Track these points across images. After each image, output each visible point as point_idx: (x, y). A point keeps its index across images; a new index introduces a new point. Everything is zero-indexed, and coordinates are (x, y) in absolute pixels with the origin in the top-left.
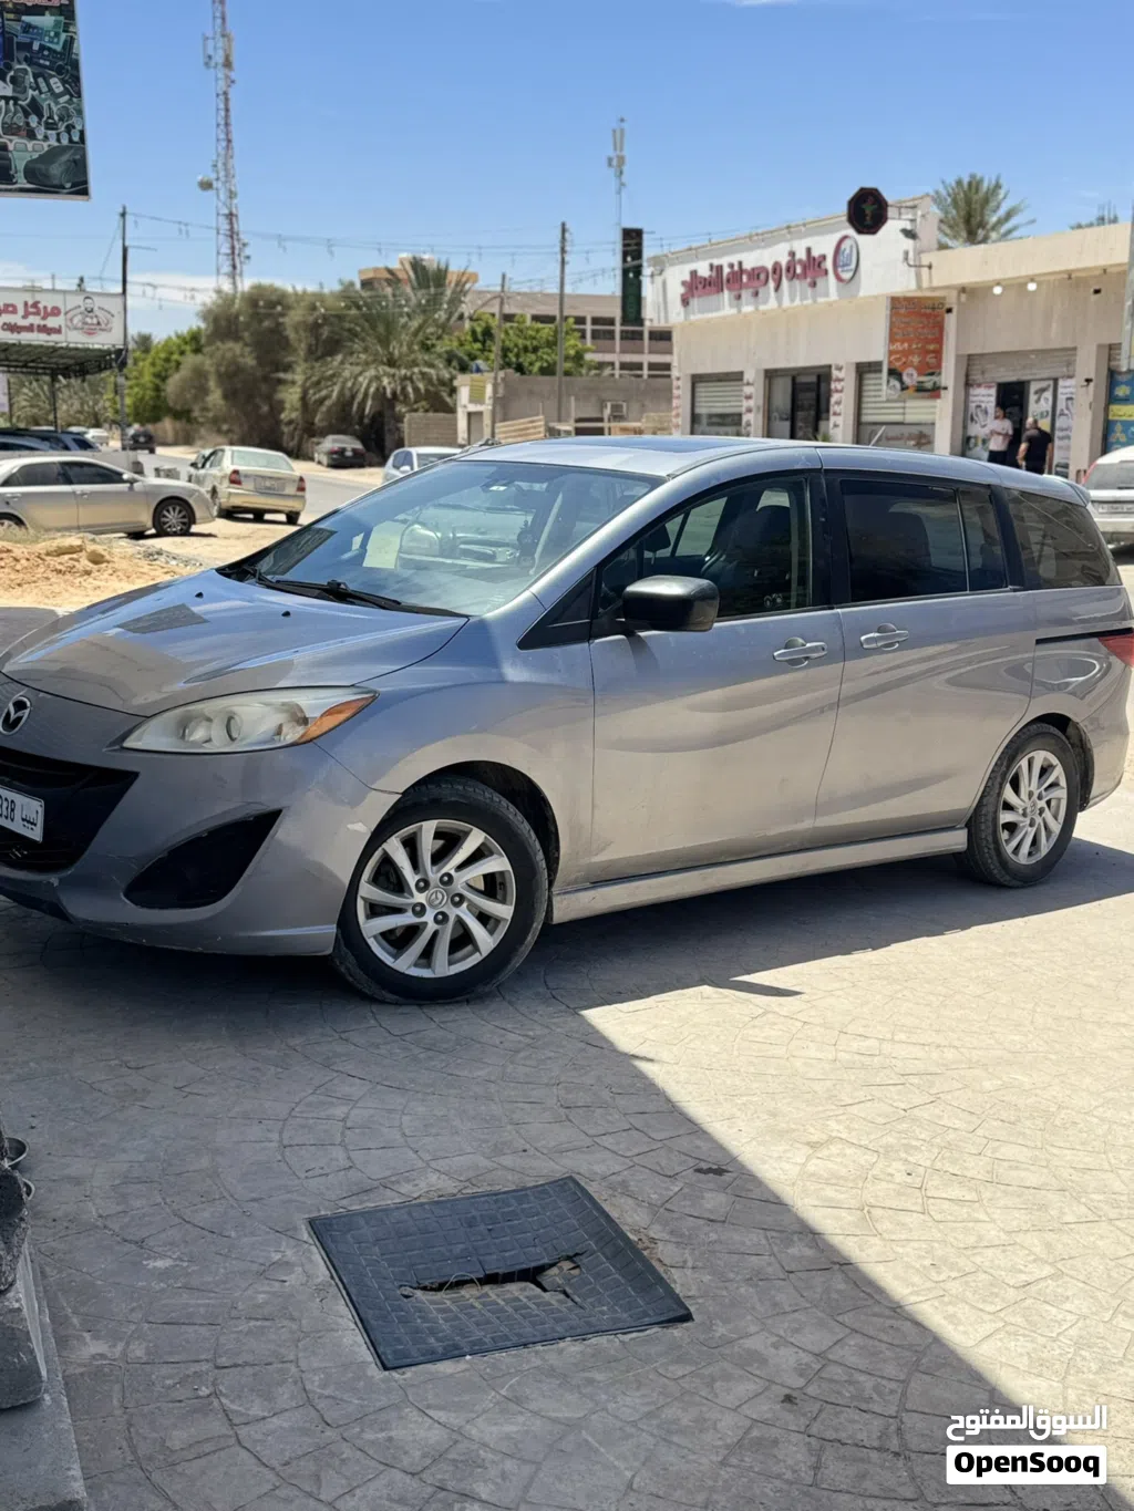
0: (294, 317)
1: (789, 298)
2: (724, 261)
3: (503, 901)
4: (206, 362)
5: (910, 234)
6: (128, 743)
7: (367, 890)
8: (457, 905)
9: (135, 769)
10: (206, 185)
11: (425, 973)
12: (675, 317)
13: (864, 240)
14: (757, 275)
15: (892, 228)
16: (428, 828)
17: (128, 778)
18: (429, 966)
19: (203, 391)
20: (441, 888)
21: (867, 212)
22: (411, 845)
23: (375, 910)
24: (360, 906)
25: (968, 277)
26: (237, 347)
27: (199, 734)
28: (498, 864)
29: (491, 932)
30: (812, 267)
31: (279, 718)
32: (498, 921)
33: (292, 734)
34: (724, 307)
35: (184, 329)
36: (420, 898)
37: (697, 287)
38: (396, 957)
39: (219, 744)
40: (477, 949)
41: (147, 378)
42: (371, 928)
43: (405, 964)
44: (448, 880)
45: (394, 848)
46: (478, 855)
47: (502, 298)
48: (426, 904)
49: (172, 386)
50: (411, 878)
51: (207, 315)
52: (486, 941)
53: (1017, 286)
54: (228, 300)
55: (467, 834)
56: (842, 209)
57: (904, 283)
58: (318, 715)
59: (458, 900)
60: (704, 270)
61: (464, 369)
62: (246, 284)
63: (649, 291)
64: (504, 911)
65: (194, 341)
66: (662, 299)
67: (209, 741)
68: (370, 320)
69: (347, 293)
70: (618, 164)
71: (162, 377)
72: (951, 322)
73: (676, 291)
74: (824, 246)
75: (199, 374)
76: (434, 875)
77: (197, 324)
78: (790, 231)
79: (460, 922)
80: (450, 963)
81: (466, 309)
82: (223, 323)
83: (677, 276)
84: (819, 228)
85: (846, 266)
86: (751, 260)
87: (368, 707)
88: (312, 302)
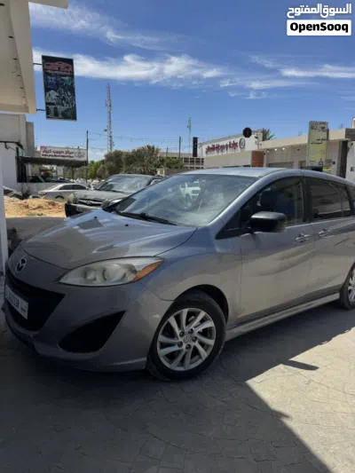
0: (123, 157)
1: (230, 151)
2: (215, 144)
3: (210, 338)
4: (105, 166)
5: (256, 138)
6: (62, 281)
7: (162, 338)
8: (194, 341)
9: (63, 292)
10: (106, 130)
11: (181, 369)
12: (204, 156)
13: (246, 139)
14: (223, 147)
15: (253, 136)
16: (185, 312)
17: (60, 297)
18: (182, 366)
19: (104, 172)
20: (189, 335)
21: (247, 133)
22: (178, 319)
23: (164, 346)
24: (158, 345)
25: (269, 147)
26: (112, 163)
27: (91, 276)
28: (210, 324)
29: (206, 350)
30: (235, 145)
31: (123, 271)
32: (208, 346)
33: (130, 278)
34: (215, 154)
35: (100, 159)
36: (181, 340)
37: (209, 150)
38: (170, 363)
39: (99, 282)
40: (200, 357)
41: (93, 170)
42: (162, 352)
43: (174, 366)
44: (191, 332)
45: (172, 321)
46: (203, 321)
47: (167, 153)
48: (183, 343)
49: (98, 171)
50: (178, 331)
51: (106, 156)
52: (204, 354)
53: (280, 149)
54: (110, 154)
55: (199, 313)
56: (242, 132)
57: (255, 148)
58: (141, 269)
59: (195, 339)
60: (211, 146)
61: (158, 167)
62: (114, 150)
63: (199, 151)
64: (211, 342)
65: (103, 162)
66: (201, 152)
67: (95, 279)
68: (139, 157)
69: (134, 152)
70: (189, 127)
71: (96, 169)
72: (265, 156)
73: (204, 150)
74: (237, 140)
75: (104, 168)
76: (187, 329)
77: (104, 158)
78: (230, 137)
79: (195, 348)
80: (191, 363)
81: (159, 155)
82: (109, 158)
83: (205, 147)
84: (236, 136)
85: (242, 144)
86: (221, 144)
87: (162, 265)
88: (127, 154)
